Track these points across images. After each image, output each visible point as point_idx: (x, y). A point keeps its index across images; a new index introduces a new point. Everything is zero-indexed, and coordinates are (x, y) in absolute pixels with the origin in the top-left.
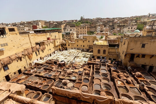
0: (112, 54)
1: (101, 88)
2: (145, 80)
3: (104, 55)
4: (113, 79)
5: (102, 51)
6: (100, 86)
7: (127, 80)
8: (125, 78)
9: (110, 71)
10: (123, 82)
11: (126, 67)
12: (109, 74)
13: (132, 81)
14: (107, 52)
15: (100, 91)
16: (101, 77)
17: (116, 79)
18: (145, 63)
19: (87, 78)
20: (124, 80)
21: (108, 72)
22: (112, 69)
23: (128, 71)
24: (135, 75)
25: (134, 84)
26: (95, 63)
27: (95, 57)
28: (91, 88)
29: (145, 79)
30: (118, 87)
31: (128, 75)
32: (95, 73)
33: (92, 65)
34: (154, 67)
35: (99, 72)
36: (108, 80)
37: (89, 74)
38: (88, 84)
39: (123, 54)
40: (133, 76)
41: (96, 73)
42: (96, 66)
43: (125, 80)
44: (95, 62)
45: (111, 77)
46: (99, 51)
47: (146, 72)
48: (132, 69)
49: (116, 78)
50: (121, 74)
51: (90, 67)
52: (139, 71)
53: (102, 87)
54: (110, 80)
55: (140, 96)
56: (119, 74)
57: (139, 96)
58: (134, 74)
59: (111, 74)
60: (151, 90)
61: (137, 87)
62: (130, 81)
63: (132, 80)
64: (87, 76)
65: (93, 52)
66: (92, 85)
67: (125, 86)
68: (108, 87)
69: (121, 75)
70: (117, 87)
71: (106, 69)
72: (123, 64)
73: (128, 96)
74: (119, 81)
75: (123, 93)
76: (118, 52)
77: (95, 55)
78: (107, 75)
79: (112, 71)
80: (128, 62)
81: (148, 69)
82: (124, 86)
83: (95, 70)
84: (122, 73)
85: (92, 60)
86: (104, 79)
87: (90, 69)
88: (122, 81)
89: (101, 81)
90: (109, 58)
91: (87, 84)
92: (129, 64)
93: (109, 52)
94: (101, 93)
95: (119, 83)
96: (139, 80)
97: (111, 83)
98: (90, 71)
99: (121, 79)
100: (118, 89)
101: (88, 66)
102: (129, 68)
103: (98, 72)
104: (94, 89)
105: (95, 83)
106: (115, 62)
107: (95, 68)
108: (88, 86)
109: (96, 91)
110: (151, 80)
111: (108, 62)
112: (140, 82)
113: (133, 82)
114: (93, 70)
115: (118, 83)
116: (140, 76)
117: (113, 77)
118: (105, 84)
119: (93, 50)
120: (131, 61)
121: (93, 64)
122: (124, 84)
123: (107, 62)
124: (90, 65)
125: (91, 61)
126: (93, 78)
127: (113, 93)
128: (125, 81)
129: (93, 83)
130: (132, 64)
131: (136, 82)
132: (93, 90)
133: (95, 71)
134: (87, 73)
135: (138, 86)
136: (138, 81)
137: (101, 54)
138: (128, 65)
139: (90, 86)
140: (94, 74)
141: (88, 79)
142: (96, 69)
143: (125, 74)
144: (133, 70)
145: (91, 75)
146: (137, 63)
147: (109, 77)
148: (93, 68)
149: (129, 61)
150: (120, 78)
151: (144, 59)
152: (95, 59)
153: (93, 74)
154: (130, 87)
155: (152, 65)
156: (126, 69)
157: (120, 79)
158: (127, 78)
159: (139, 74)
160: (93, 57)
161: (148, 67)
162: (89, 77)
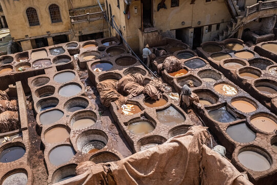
0: (85, 17)
1: (75, 152)
2: (189, 73)
3: (58, 29)
4: (106, 108)
5: (44, 14)
6: (71, 146)
7: (145, 94)
8: (140, 88)
9: (91, 81)
10: (137, 104)
11: (138, 53)
12: (92, 92)
13: (160, 91)
14: (64, 14)
15: (73, 166)
16: (66, 116)
17: (117, 102)
18: (183, 23)
19: (15, 139)
20: (138, 94)
21: (85, 89)
22: (98, 72)
23: (144, 62)
24: (163, 69)
25: (166, 95)
26: (28, 69)
27: (26, 46)
28: (41, 168)
29: (187, 70)
30: (126, 124)
31: (146, 76)
32: (39, 110)
33: (19, 85)
34: (205, 28)
35: (56, 101)
36: (92, 116)
37: (19, 123)
38: (23, 161)
39: (118, 6)
40: (160, 74)
41: (43, 108)
42: (37, 82)
43: (142, 93)
44: (28, 64)
45: (98, 101)
46: (32, 16)
47: (188, 50)
48: (154, 52)
49: (114, 100)
50: (128, 80)
51: (13, 95)
52: (172, 54)
53: (78, 148)
54: (98, 114)
55: (183, 124)
56: (121, 81)
57: (180, 124)
58: (160, 66)
59: (97, 93)
60: (204, 96)
61: (173, 102)
62: (154, 90)
63: (158, 88)
64: (14, 134)
65: (7, 27)
66: (42, 156)
67: (143, 112)
68: (98, 137)
69: (128, 84)
70: (124, 127)
71: (79, 81)
72: (126, 45)
73: (155, 139)
74: (126, 103)
75: (143, 136)
76: (103, 5)
77: (18, 36)
78: (84, 102)
79: (97, 80)
80: (140, 33)
81: (191, 40)
82: (142, 115)
83: (36, 99)
84: (129, 76)
85: (15, 63)
86: (78, 117)
87: (14, 101)
88: (135, 99)
89: (69, 130)
90: (78, 35)
91: (21, 164)
92: (142, 39)
93: (72, 12)
94: (79, 167)
95: (126, 112)
96: (175, 81)
97: (104, 123)
98: (18, 110)
99: (130, 96)
100: (127, 132)
101: (4, 93)
102: (146, 51)
103: (49, 103)
104: (52, 167)
105: (49, 146)
106: (103, 42)
107: (34, 88)
108: (28, 168)
109: (61, 169)
110: (201, 69)
111: (78, 51)
112: (178, 85)
113: (163, 92)
114: (31, 100)
115: (123, 113)
116: (176, 68)
117: (105, 99)
118: (86, 133)
119: (4, 17)
120: (145, 26)
121: (23, 77)
122: (142, 108)
123: (72, 52)
124: (11, 86)
125: (11, 67)
126: (39, 129)
127: (115, 151)
128: (141, 99)
129: (43, 147)
130: (153, 37)
131: (169, 88)
132: (51, 173)
133: (40, 102)
134: (10, 120)
135: (175, 98)
136: (173, 83)
137: (46, 27)
138: (142, 44)
139: (34, 167)
140: (35, 114)
141: (20, 145)
142: (40, 92)
143: (138, 75)
144: (157, 55)
145: (24, 123)
146: (162, 28)
147: (92, 105)
148: (27, 92)
149: (140, 29)
150: (125, 94)
151: (176, 9)
152: (26, 55)
153: (32, 114)
154: (157, 111)
155: (199, 22)
156: (138, 59)
157: (126, 99)
158: (143, 85)
159: (172, 63)
160: (16, 47)
161: (190, 34)
162: (20, 133)
